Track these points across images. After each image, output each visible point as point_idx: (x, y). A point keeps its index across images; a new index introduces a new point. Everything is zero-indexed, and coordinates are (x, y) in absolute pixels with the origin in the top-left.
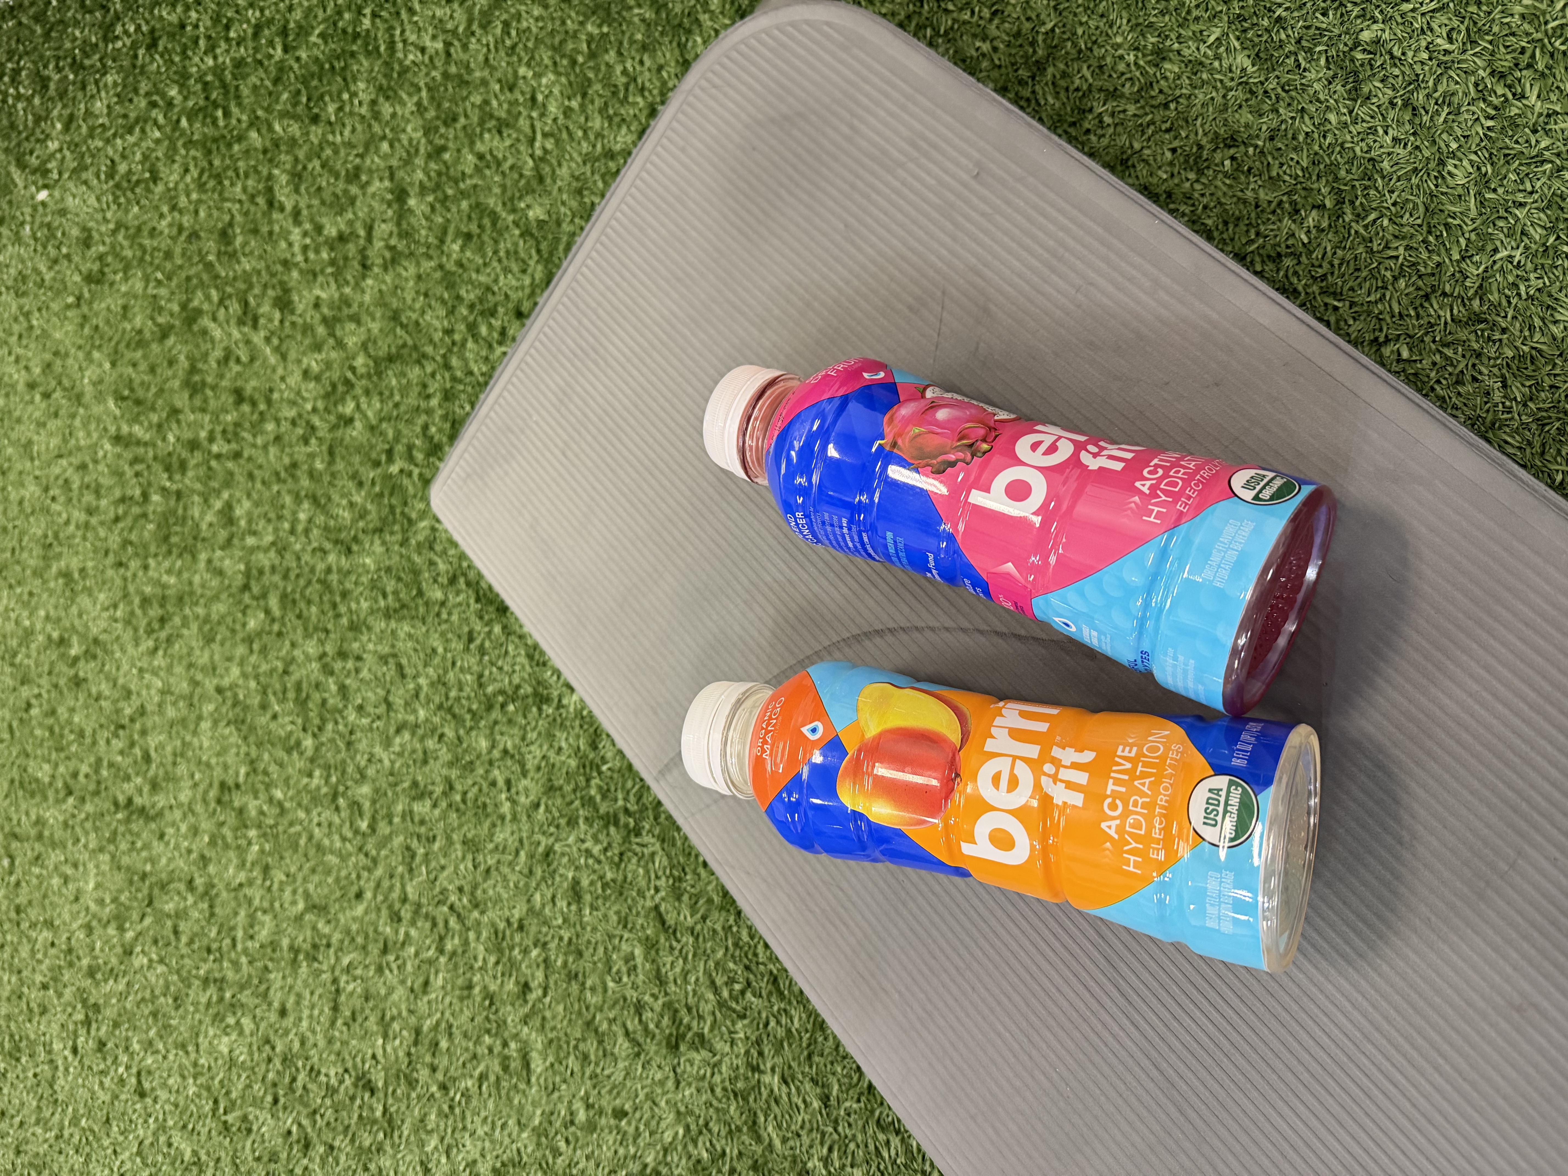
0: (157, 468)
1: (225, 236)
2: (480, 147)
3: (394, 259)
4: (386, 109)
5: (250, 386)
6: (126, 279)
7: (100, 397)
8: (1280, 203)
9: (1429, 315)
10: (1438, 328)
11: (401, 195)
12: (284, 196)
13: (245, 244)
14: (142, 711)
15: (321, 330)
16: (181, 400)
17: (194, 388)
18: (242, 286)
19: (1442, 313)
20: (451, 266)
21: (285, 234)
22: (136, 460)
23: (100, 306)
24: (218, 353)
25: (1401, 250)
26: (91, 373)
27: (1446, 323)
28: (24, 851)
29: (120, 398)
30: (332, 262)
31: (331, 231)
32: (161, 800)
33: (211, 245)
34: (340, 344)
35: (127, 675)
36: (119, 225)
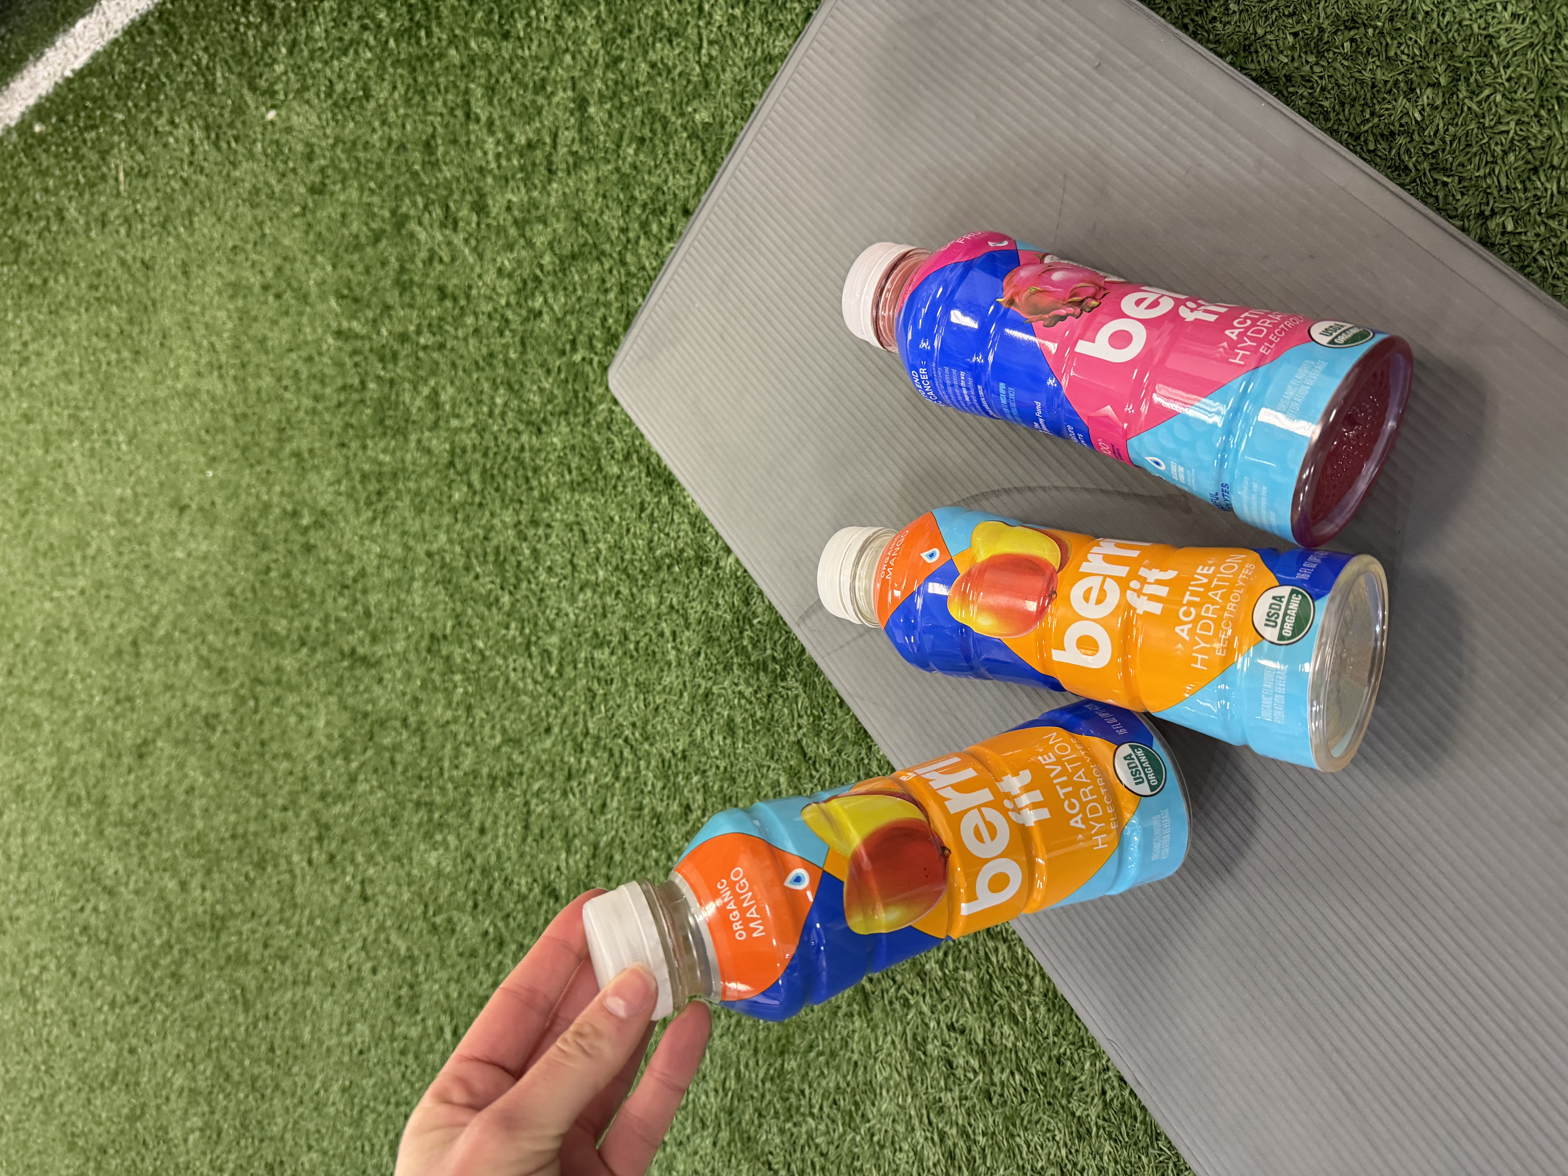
0: (373, 359)
1: (428, 146)
2: (652, 56)
3: (576, 164)
4: (569, 23)
5: (452, 284)
6: (344, 189)
7: (323, 297)
8: (1396, 83)
9: (1536, 188)
10: (1543, 201)
11: (582, 103)
12: (480, 108)
13: (446, 153)
14: (363, 573)
15: (513, 231)
16: (393, 297)
17: (404, 287)
18: (444, 193)
19: (1548, 186)
20: (626, 169)
21: (481, 143)
22: (355, 352)
23: (322, 214)
24: (424, 254)
25: (1512, 125)
26: (316, 275)
27: (1552, 195)
28: (267, 694)
29: (340, 297)
30: (522, 169)
31: (521, 139)
32: (379, 651)
33: (416, 155)
34: (530, 244)
35: (350, 542)
36: (338, 140)
